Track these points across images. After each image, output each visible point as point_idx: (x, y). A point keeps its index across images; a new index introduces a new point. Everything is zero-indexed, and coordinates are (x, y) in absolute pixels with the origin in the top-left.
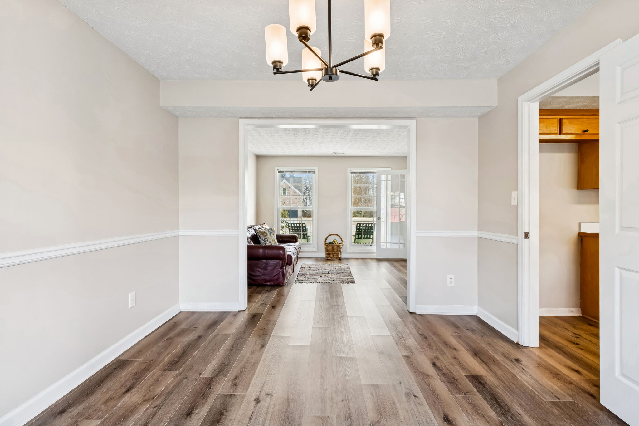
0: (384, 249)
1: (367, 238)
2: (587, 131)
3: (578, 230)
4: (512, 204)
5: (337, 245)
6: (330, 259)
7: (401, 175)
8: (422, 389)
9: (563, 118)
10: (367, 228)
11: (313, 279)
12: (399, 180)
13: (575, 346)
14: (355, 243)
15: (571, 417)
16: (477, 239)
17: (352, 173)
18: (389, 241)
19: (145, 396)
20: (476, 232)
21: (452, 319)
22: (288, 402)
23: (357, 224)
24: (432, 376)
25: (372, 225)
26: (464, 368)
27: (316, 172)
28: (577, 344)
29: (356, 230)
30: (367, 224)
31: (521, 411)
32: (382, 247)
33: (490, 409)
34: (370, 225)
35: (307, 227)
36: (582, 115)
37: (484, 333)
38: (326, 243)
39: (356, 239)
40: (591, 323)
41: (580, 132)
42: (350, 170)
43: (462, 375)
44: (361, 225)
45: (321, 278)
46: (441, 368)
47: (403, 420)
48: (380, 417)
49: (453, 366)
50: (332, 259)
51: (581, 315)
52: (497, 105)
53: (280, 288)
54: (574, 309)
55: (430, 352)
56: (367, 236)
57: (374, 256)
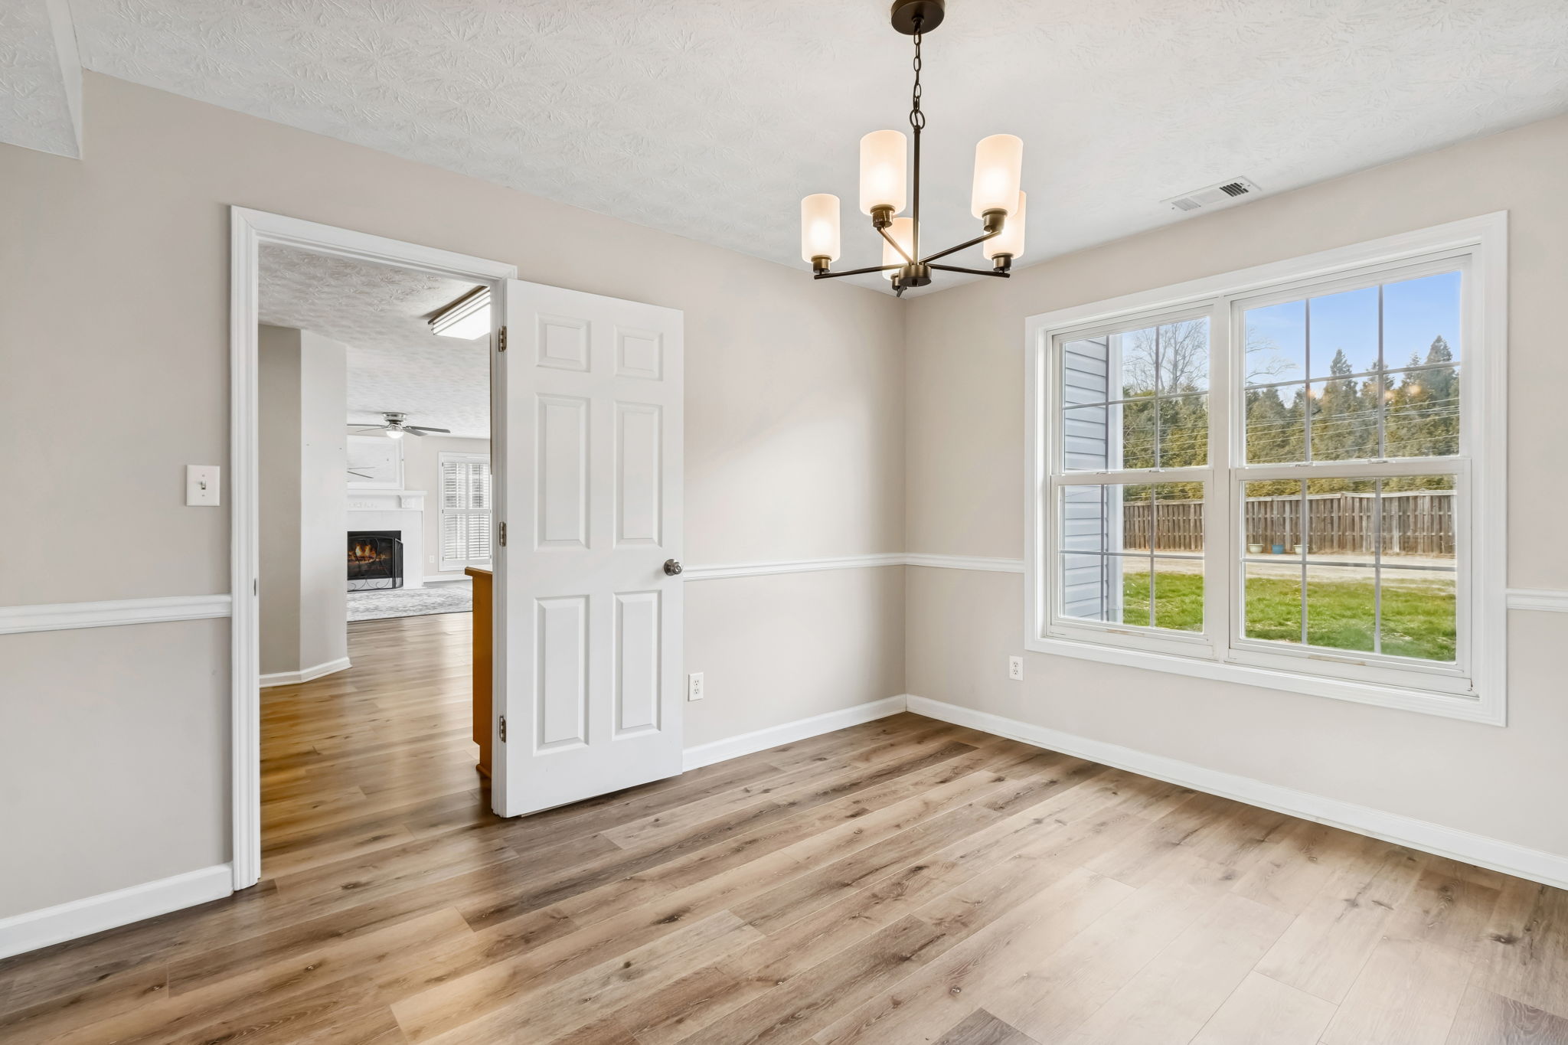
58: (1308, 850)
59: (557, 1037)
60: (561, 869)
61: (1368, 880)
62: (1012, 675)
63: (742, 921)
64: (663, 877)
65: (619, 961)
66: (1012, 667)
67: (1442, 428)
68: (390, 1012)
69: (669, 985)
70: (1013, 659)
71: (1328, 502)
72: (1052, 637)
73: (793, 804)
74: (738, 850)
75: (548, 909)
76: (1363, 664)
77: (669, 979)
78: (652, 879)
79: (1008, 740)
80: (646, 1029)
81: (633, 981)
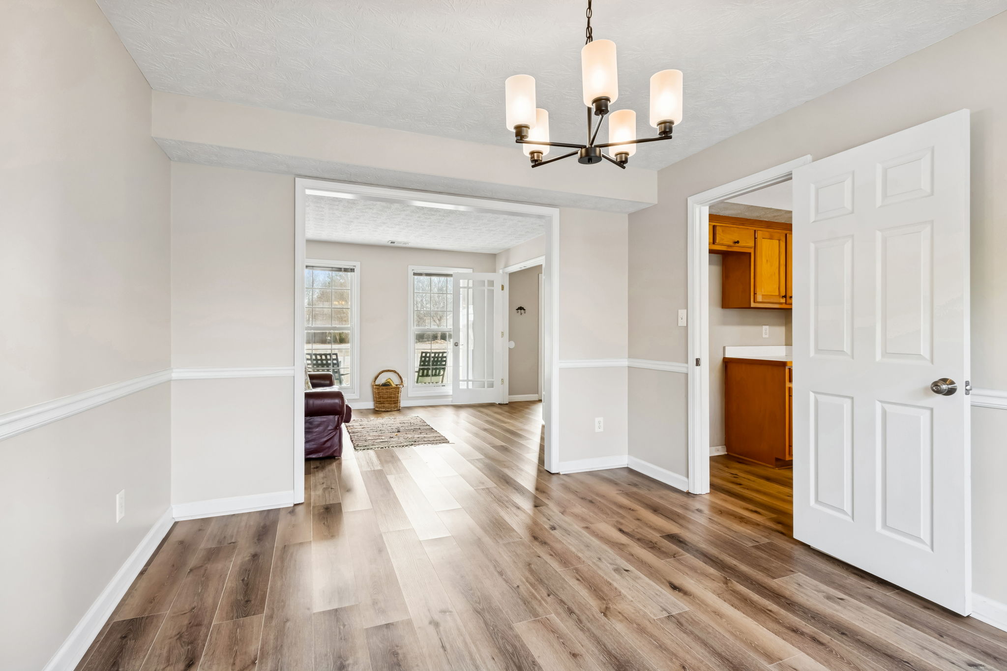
0: (463, 390)
1: (435, 375)
2: (738, 242)
3: (723, 355)
4: (679, 325)
5: (394, 388)
6: (383, 410)
7: (488, 281)
8: (628, 561)
9: (718, 226)
10: (436, 359)
11: (382, 442)
12: (486, 288)
13: (739, 486)
14: (417, 382)
15: (777, 557)
16: (627, 369)
17: (415, 274)
18: (470, 378)
19: (234, 664)
20: (627, 360)
21: (606, 475)
22: (480, 614)
23: (422, 353)
24: (628, 545)
25: (443, 355)
26: (655, 529)
27: (357, 270)
28: (740, 484)
29: (420, 363)
30: (437, 353)
31: (734, 562)
32: (461, 387)
33: (707, 566)
34: (441, 355)
35: (339, 360)
36: (733, 224)
37: (649, 486)
38: (376, 385)
39: (419, 376)
40: (741, 461)
41: (731, 244)
42: (413, 270)
43: (657, 537)
44: (428, 355)
45: (392, 439)
46: (631, 534)
47: (632, 599)
48: (605, 602)
49: (641, 528)
50: (387, 410)
51: (726, 453)
52: (657, 203)
53: (338, 462)
54: (720, 447)
55: (607, 518)
56: (436, 372)
57: (449, 401)
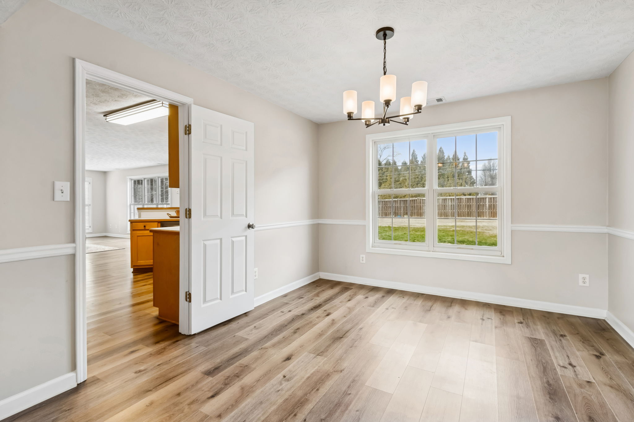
58: (464, 307)
59: (278, 404)
60: (230, 350)
61: (483, 313)
62: (361, 261)
63: (315, 355)
64: (274, 346)
65: (280, 376)
66: (361, 259)
67: (442, 176)
68: (201, 412)
69: (305, 380)
70: (361, 256)
71: (414, 201)
72: (375, 247)
73: (303, 314)
74: (295, 332)
75: (237, 364)
76: (472, 249)
77: (303, 378)
78: (270, 347)
79: (360, 285)
80: (308, 395)
81: (291, 381)
